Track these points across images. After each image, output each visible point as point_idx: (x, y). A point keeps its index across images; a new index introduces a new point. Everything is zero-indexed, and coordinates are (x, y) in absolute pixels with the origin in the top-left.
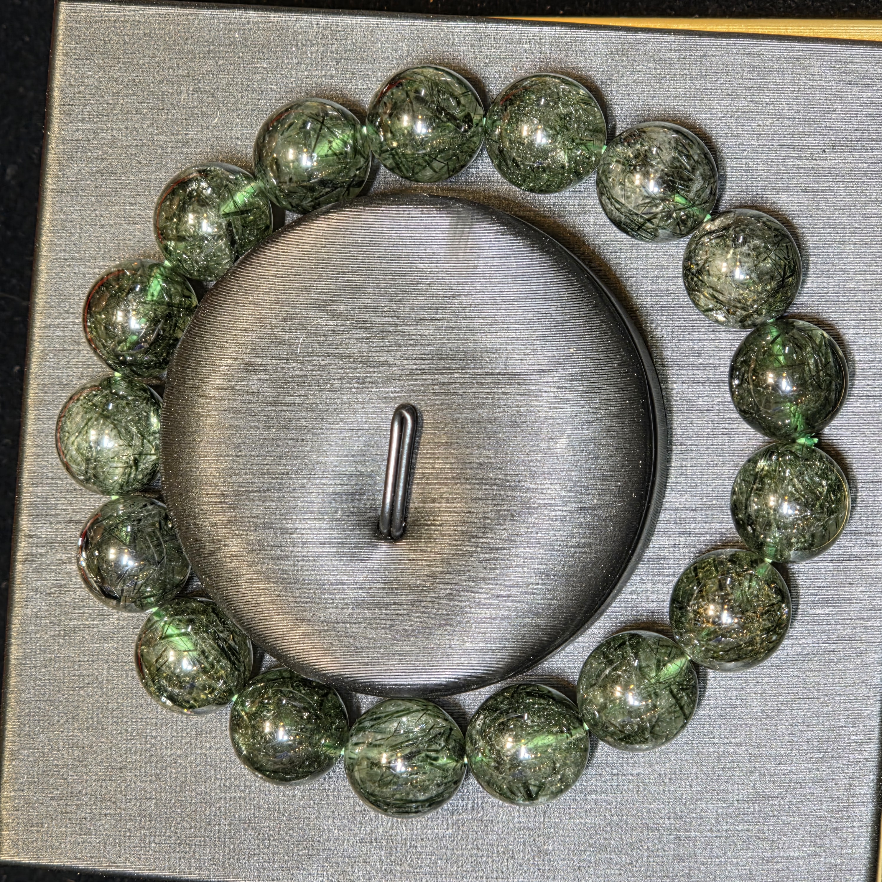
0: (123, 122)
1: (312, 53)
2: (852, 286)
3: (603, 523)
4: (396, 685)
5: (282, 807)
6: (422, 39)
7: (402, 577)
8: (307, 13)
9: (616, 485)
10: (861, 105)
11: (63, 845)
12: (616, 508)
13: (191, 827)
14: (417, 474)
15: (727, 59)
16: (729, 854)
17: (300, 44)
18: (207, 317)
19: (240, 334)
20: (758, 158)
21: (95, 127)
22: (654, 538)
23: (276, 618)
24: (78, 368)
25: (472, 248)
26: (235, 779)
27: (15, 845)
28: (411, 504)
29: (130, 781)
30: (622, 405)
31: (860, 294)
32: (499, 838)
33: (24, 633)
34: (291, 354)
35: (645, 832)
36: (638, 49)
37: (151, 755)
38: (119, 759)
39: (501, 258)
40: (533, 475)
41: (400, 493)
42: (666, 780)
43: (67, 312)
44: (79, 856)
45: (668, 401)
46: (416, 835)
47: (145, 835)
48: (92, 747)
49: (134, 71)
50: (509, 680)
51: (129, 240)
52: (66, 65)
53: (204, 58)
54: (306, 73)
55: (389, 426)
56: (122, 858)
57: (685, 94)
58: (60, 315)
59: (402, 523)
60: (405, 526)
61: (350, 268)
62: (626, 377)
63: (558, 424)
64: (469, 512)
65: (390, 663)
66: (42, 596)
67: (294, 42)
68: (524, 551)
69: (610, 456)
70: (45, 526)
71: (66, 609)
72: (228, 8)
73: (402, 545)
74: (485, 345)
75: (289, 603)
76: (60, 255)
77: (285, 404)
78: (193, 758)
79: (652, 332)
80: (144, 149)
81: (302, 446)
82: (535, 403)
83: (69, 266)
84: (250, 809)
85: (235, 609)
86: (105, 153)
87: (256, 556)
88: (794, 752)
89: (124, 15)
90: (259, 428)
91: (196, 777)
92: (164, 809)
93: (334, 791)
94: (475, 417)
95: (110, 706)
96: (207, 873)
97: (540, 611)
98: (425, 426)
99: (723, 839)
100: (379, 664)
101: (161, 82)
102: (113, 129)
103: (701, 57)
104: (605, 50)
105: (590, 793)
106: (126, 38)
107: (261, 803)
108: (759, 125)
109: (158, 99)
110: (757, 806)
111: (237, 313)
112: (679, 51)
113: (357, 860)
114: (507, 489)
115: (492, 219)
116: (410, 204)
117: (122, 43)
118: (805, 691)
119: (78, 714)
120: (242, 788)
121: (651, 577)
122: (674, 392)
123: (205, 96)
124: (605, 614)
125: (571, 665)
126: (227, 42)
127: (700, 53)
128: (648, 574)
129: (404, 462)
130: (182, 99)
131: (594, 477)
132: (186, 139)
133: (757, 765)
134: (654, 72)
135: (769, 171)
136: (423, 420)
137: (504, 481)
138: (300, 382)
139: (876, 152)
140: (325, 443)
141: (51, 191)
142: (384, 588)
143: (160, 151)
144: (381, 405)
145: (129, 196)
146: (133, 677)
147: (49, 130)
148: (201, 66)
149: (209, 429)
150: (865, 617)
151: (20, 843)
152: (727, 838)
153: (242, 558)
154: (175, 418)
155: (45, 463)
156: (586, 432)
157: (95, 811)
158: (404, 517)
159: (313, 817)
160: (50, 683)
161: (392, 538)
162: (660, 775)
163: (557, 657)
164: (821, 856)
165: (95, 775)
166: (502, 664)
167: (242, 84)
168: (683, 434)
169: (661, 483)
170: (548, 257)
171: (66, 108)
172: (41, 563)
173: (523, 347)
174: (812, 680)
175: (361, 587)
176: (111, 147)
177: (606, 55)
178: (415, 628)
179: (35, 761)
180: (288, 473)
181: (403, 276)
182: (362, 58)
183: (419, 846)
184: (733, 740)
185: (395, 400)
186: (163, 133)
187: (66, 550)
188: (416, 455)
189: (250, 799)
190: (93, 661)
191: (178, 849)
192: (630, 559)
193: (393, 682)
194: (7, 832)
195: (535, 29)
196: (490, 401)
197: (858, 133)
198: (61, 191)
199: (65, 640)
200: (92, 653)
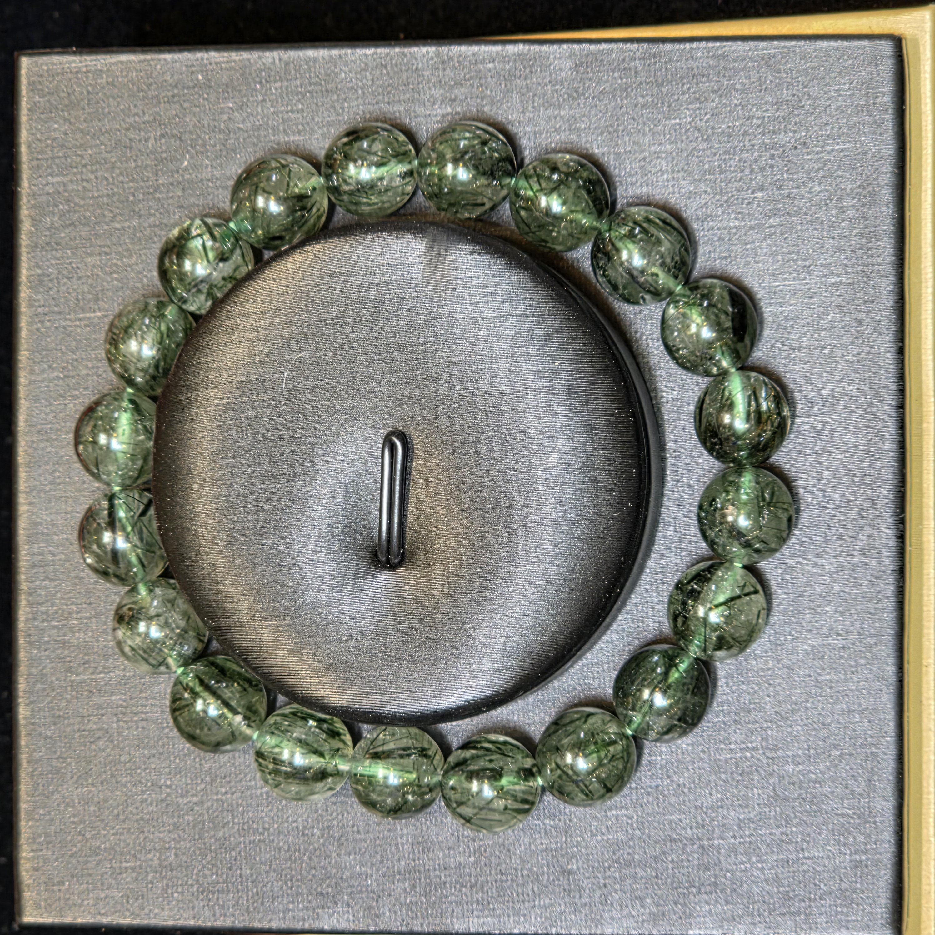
0: (92, 172)
1: (276, 89)
2: (833, 280)
3: (601, 535)
4: (406, 712)
5: (302, 847)
6: (386, 67)
7: (404, 603)
9: (611, 496)
10: (829, 99)
11: (86, 902)
12: (613, 518)
13: (213, 874)
14: (412, 501)
15: (692, 63)
16: (754, 859)
17: (264, 81)
19: (224, 374)
20: (731, 159)
21: (65, 179)
22: (656, 547)
26: (253, 822)
27: (37, 906)
28: (408, 530)
29: (149, 832)
30: (611, 415)
31: (843, 287)
32: (523, 861)
33: (30, 693)
34: (278, 390)
35: (668, 844)
36: (602, 60)
37: (167, 805)
38: (135, 811)
39: (479, 278)
40: (527, 492)
41: (396, 520)
42: (686, 790)
43: (50, 367)
44: (103, 911)
45: (659, 409)
46: (439, 865)
47: (167, 885)
48: (106, 801)
49: (99, 120)
51: (108, 290)
52: (32, 119)
53: (168, 102)
54: (272, 110)
55: (380, 454)
56: (146, 910)
57: (653, 101)
58: (44, 371)
59: (399, 550)
60: (403, 553)
62: (613, 387)
63: (549, 438)
64: (466, 533)
65: (399, 691)
66: (47, 653)
67: (258, 79)
68: (524, 568)
69: (603, 466)
70: (44, 583)
71: (72, 664)
72: (189, 50)
73: (401, 572)
74: (470, 366)
75: (293, 639)
76: (39, 310)
77: (274, 440)
78: (209, 804)
79: (637, 341)
80: (115, 198)
81: (294, 481)
82: (524, 419)
83: (49, 321)
84: (271, 851)
86: (76, 204)
87: (257, 594)
88: (812, 751)
89: (86, 66)
90: (250, 466)
91: (213, 823)
92: (185, 858)
94: (465, 438)
95: (122, 759)
96: (232, 919)
97: (545, 627)
98: (416, 451)
99: (747, 845)
100: (388, 693)
101: (128, 129)
102: (83, 180)
103: (666, 63)
104: (569, 64)
106: (90, 88)
107: (281, 844)
108: (729, 127)
109: (125, 147)
110: (778, 809)
111: (220, 353)
112: (643, 59)
113: (381, 894)
114: (501, 508)
115: (467, 239)
116: (385, 231)
117: (85, 93)
118: (818, 690)
119: (91, 769)
120: (261, 830)
121: (654, 587)
122: (664, 400)
123: (173, 141)
124: (611, 628)
125: (581, 681)
126: (191, 84)
127: (664, 59)
128: (652, 585)
129: (397, 488)
130: (150, 145)
131: (588, 489)
132: (158, 185)
133: (775, 767)
134: (620, 81)
135: (742, 171)
136: (413, 445)
137: (498, 500)
138: (287, 416)
139: (847, 145)
140: (317, 476)
141: (26, 247)
142: (387, 616)
143: (131, 198)
144: (370, 433)
145: (104, 246)
148: (167, 110)
149: (200, 470)
150: (872, 610)
151: (43, 904)
152: (750, 843)
153: (243, 597)
154: (166, 462)
155: (39, 520)
156: (578, 445)
157: (114, 865)
158: (402, 543)
159: (334, 855)
160: (60, 740)
161: (391, 566)
162: (679, 785)
163: (566, 674)
164: (845, 854)
165: (113, 829)
166: (511, 683)
167: (209, 125)
168: (676, 441)
169: (657, 492)
170: (526, 274)
171: (35, 163)
172: (43, 621)
173: (508, 365)
174: (823, 678)
175: (364, 618)
176: (83, 199)
177: (570, 69)
178: (420, 653)
179: (52, 820)
180: (282, 509)
181: (382, 303)
182: (327, 91)
183: (443, 875)
184: (750, 745)
185: (384, 427)
186: (133, 180)
188: (409, 481)
189: (270, 841)
190: (102, 715)
191: (201, 897)
193: (402, 710)
194: (29, 894)
196: (479, 420)
197: (828, 127)
198: (36, 246)
199: (73, 696)
200: (100, 707)
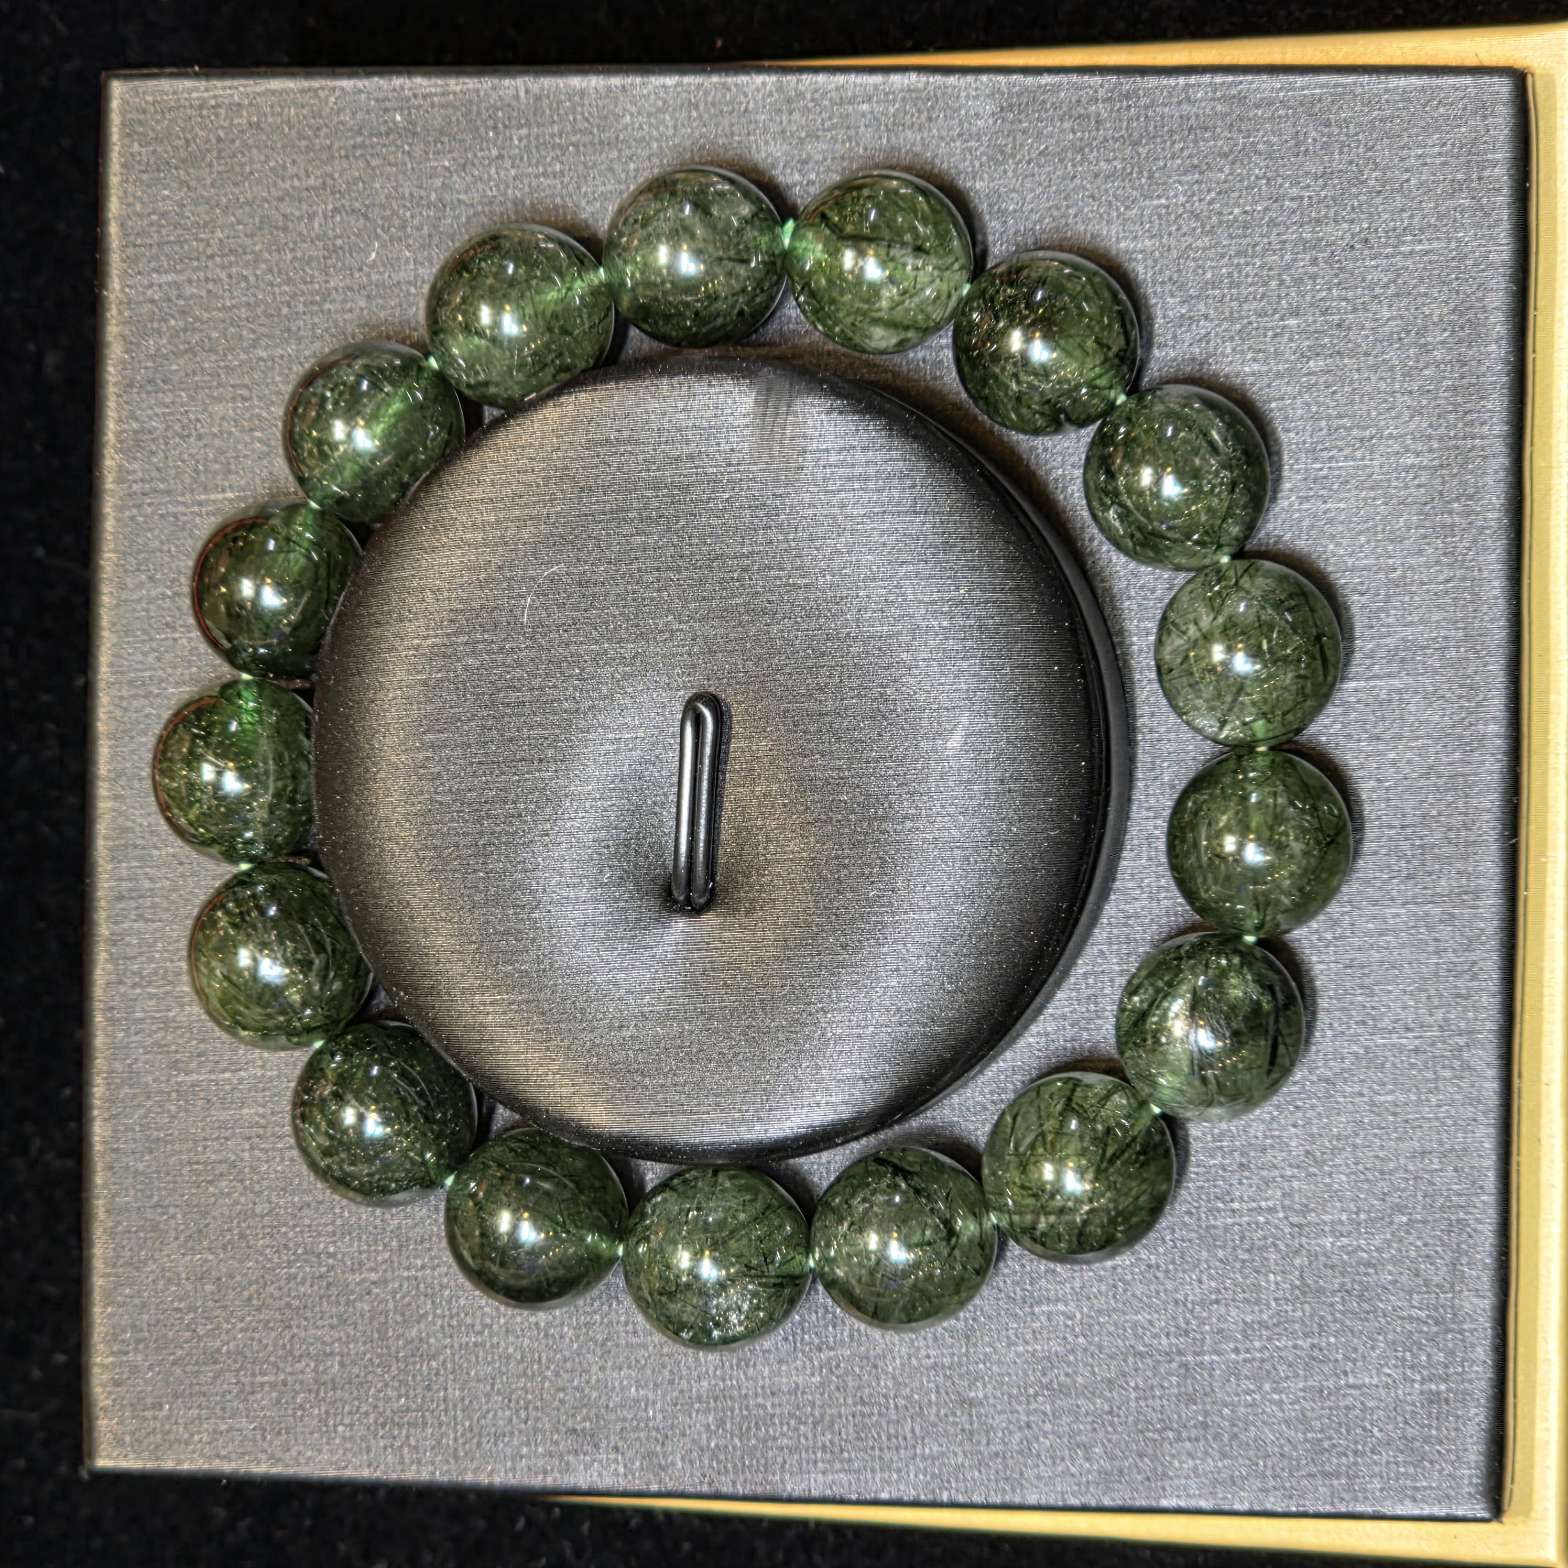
0: (223, 267)
1: (520, 139)
2: (1409, 461)
3: (1030, 866)
4: (713, 1144)
5: (544, 1355)
6: (697, 107)
7: (713, 969)
8: (508, 74)
9: (1046, 803)
11: (196, 1438)
12: (1049, 839)
13: (400, 1396)
14: (728, 804)
15: (1187, 109)
16: (1267, 1387)
17: (500, 125)
18: (377, 573)
20: (1247, 264)
21: (180, 278)
23: (515, 1048)
24: (175, 667)
25: (792, 438)
26: (467, 1314)
27: (119, 1442)
28: (721, 852)
29: (298, 1327)
30: (1047, 674)
31: (1424, 473)
32: (897, 1384)
33: (111, 1100)
34: (514, 623)
35: (1131, 1360)
36: (1044, 102)
37: (329, 1285)
38: (277, 1294)
39: (840, 451)
40: (912, 795)
41: (702, 835)
42: (1160, 1275)
44: (223, 1452)
45: (1126, 662)
46: (763, 1387)
47: (327, 1412)
48: (231, 1277)
49: (236, 184)
50: (896, 1127)
51: (245, 456)
52: (127, 181)
53: (347, 157)
54: (513, 172)
55: (678, 730)
56: (293, 1452)
57: (1124, 169)
58: (141, 585)
59: (707, 883)
60: (713, 888)
61: (599, 482)
62: (1052, 629)
63: (947, 709)
64: (813, 859)
65: (702, 1109)
66: (138, 1038)
67: (490, 123)
68: (906, 917)
69: (1034, 756)
70: (136, 925)
71: (178, 1056)
72: (381, 74)
73: (710, 919)
74: (824, 592)
75: (534, 1023)
76: (135, 487)
77: (508, 705)
78: (396, 1285)
79: (1092, 554)
80: (259, 310)
81: (539, 771)
82: (909, 678)
83: (149, 505)
84: (493, 1361)
85: (448, 1038)
86: (197, 319)
87: (478, 951)
88: (1363, 1216)
89: (215, 97)
90: (469, 746)
91: (403, 1315)
92: (356, 1370)
93: (626, 1324)
94: (815, 707)
96: (431, 1468)
97: (937, 1011)
98: (735, 726)
99: (1256, 1364)
101: (281, 199)
102: (207, 280)
103: (1146, 107)
104: (990, 107)
105: (1039, 1303)
106: (221, 133)
107: (511, 1350)
108: (1245, 212)
109: (277, 228)
110: (1307, 1307)
111: (424, 564)
112: (1109, 100)
113: (670, 1433)
114: (871, 819)
115: (822, 389)
116: (691, 373)
117: (214, 141)
118: (1374, 1117)
119: (207, 1225)
120: (478, 1327)
121: (1115, 947)
122: (1135, 648)
123: (353, 219)
125: (995, 1097)
126: (383, 129)
127: (1143, 102)
128: (1111, 944)
129: (705, 785)
130: (316, 226)
131: (1009, 791)
132: (328, 290)
133: (1304, 1240)
134: (1071, 136)
135: (1266, 284)
136: (731, 717)
137: (865, 807)
138: (531, 667)
139: (1436, 245)
140: (576, 763)
141: (115, 384)
142: (685, 989)
143: (285, 310)
144: (663, 696)
145: (240, 386)
146: (292, 1160)
147: (106, 289)
148: (344, 170)
149: (389, 751)
151: (128, 1439)
152: (1262, 1360)
153: (455, 956)
154: (335, 737)
155: (129, 824)
156: (992, 720)
157: (243, 1380)
158: (711, 873)
159: (595, 1368)
160: (159, 1178)
161: (693, 909)
162: (1149, 1266)
163: (971, 1085)
164: (1414, 1381)
165: (242, 1321)
166: (881, 1100)
167: (411, 195)
168: (1152, 715)
169: (1121, 795)
170: (915, 446)
171: (130, 251)
172: (134, 986)
173: (884, 591)
174: (1382, 1098)
176: (207, 310)
177: (993, 115)
178: (736, 1050)
179: (144, 1305)
180: (520, 815)
182: (602, 143)
183: (768, 1405)
184: (1263, 1204)
185: (685, 687)
186: (288, 281)
187: (172, 961)
188: (724, 773)
189: (492, 1345)
190: (227, 1139)
191: (381, 1432)
192: (1077, 920)
193: (707, 1139)
194: (106, 1422)
195: (877, 79)
196: (837, 679)
197: (1405, 216)
198: (131, 385)
199: (179, 1107)
200: (223, 1126)
